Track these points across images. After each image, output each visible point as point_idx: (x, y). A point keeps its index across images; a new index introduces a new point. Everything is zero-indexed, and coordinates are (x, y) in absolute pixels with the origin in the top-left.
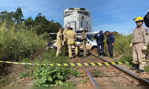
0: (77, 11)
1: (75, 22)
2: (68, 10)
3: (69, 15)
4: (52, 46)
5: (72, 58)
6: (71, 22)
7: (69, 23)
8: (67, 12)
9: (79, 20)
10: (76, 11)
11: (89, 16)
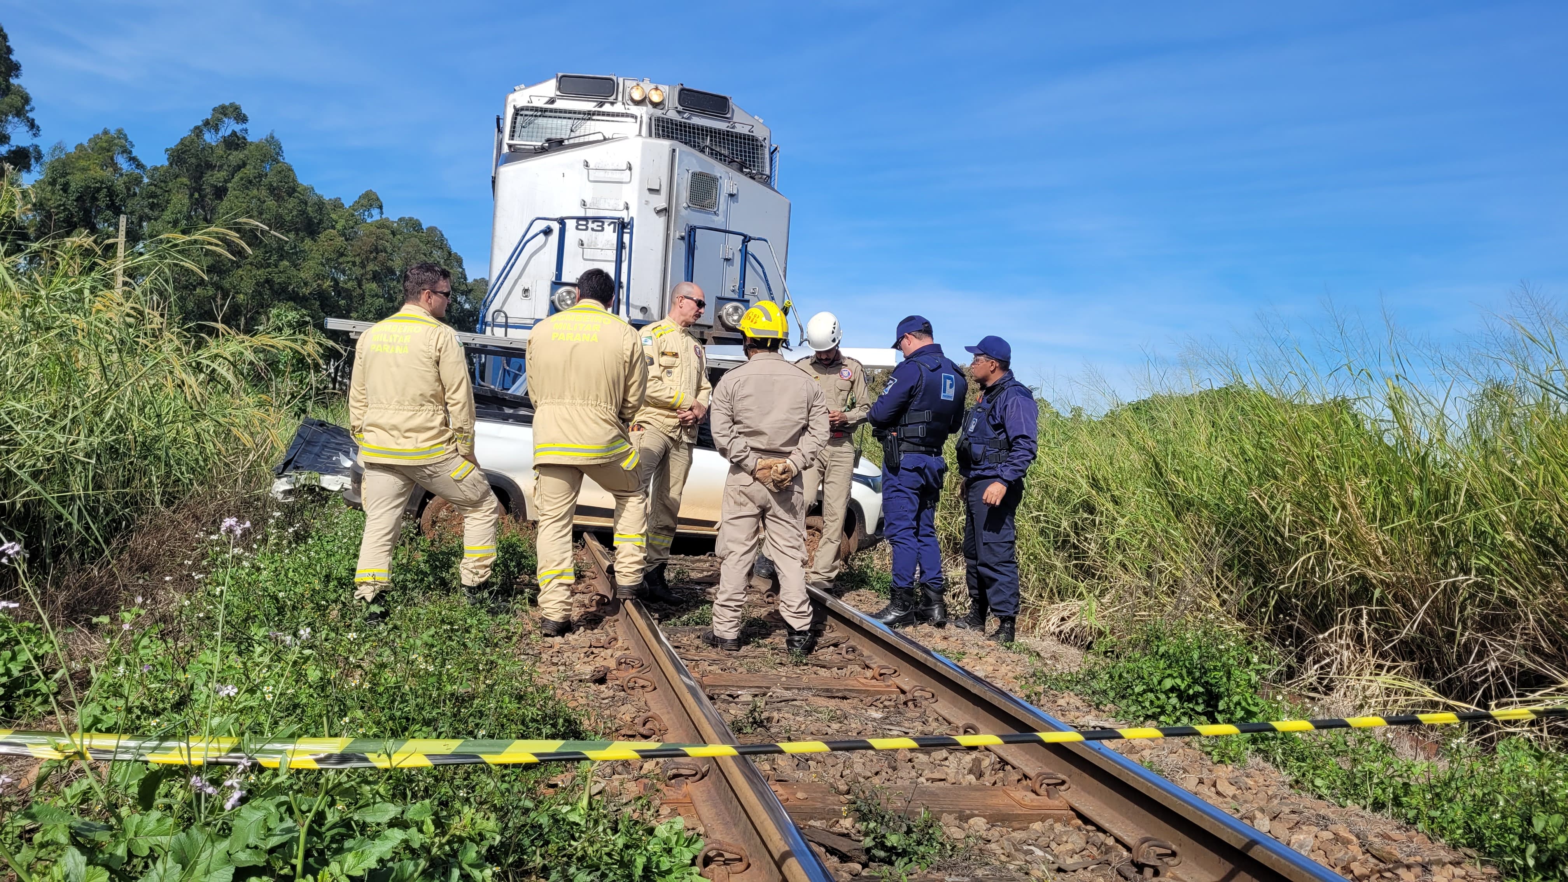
0: (643, 112)
1: (622, 226)
2: (549, 88)
3: (556, 145)
4: (335, 470)
5: (565, 628)
6: (571, 224)
7: (547, 232)
8: (542, 112)
9: (664, 211)
10: (634, 110)
11: (767, 181)
